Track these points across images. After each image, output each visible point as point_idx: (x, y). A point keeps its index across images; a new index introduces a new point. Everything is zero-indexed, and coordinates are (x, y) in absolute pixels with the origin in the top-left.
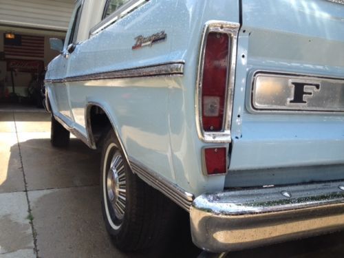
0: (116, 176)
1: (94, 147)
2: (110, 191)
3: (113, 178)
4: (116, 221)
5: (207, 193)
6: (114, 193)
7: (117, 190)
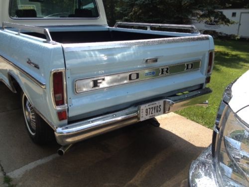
0: (29, 110)
1: (16, 92)
2: (28, 117)
3: (28, 111)
4: (33, 131)
5: (61, 126)
6: (30, 117)
7: (31, 117)
